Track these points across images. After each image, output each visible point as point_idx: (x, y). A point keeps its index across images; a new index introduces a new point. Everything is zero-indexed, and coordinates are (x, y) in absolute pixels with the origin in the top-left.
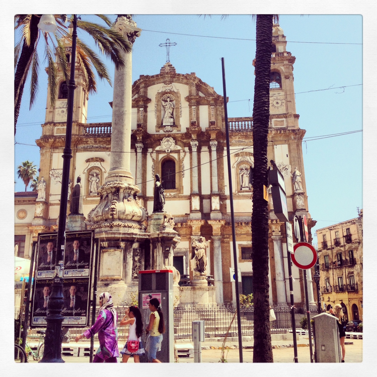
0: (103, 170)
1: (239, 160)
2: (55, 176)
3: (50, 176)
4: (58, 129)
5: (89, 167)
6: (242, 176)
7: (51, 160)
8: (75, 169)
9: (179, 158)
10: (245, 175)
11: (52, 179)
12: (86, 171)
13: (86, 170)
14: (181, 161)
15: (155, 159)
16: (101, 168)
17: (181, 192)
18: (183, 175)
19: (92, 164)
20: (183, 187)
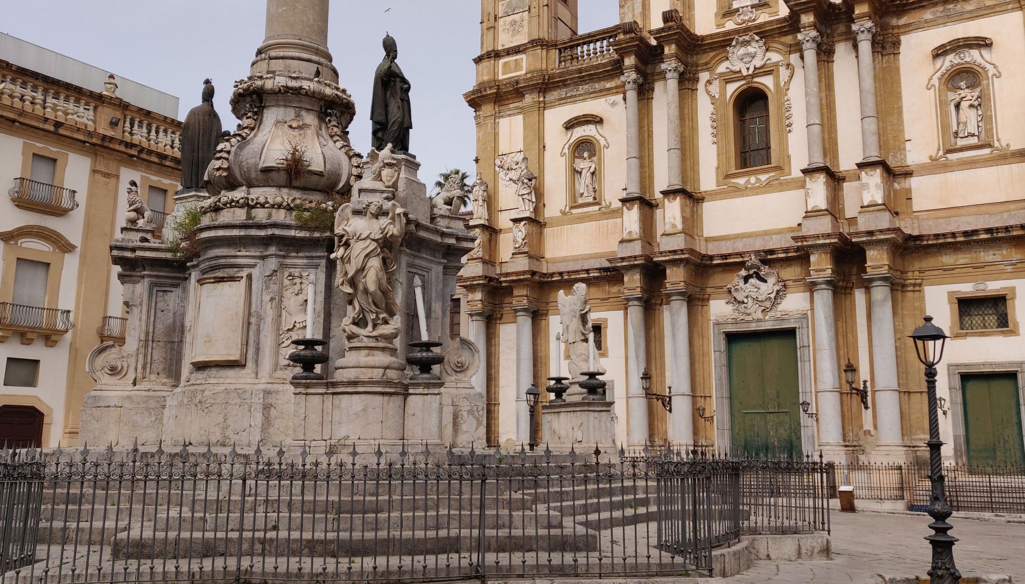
0: (603, 142)
1: (947, 64)
2: (506, 167)
3: (497, 169)
4: (505, 63)
5: (571, 141)
6: (957, 106)
7: (496, 135)
8: (544, 147)
9: (777, 84)
10: (965, 105)
11: (502, 175)
12: (566, 151)
13: (567, 146)
14: (782, 91)
15: (717, 96)
16: (598, 137)
17: (787, 170)
18: (790, 125)
19: (580, 132)
20: (789, 157)
